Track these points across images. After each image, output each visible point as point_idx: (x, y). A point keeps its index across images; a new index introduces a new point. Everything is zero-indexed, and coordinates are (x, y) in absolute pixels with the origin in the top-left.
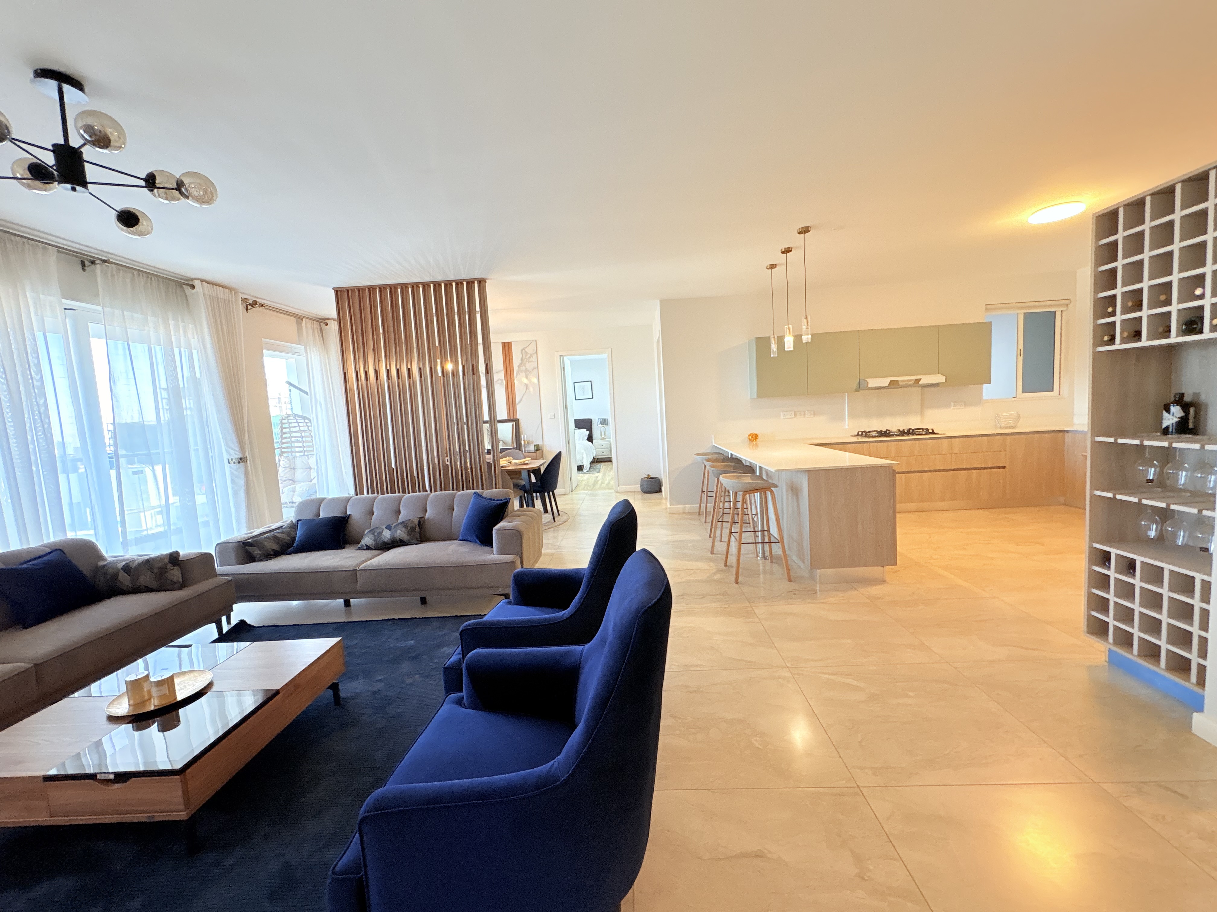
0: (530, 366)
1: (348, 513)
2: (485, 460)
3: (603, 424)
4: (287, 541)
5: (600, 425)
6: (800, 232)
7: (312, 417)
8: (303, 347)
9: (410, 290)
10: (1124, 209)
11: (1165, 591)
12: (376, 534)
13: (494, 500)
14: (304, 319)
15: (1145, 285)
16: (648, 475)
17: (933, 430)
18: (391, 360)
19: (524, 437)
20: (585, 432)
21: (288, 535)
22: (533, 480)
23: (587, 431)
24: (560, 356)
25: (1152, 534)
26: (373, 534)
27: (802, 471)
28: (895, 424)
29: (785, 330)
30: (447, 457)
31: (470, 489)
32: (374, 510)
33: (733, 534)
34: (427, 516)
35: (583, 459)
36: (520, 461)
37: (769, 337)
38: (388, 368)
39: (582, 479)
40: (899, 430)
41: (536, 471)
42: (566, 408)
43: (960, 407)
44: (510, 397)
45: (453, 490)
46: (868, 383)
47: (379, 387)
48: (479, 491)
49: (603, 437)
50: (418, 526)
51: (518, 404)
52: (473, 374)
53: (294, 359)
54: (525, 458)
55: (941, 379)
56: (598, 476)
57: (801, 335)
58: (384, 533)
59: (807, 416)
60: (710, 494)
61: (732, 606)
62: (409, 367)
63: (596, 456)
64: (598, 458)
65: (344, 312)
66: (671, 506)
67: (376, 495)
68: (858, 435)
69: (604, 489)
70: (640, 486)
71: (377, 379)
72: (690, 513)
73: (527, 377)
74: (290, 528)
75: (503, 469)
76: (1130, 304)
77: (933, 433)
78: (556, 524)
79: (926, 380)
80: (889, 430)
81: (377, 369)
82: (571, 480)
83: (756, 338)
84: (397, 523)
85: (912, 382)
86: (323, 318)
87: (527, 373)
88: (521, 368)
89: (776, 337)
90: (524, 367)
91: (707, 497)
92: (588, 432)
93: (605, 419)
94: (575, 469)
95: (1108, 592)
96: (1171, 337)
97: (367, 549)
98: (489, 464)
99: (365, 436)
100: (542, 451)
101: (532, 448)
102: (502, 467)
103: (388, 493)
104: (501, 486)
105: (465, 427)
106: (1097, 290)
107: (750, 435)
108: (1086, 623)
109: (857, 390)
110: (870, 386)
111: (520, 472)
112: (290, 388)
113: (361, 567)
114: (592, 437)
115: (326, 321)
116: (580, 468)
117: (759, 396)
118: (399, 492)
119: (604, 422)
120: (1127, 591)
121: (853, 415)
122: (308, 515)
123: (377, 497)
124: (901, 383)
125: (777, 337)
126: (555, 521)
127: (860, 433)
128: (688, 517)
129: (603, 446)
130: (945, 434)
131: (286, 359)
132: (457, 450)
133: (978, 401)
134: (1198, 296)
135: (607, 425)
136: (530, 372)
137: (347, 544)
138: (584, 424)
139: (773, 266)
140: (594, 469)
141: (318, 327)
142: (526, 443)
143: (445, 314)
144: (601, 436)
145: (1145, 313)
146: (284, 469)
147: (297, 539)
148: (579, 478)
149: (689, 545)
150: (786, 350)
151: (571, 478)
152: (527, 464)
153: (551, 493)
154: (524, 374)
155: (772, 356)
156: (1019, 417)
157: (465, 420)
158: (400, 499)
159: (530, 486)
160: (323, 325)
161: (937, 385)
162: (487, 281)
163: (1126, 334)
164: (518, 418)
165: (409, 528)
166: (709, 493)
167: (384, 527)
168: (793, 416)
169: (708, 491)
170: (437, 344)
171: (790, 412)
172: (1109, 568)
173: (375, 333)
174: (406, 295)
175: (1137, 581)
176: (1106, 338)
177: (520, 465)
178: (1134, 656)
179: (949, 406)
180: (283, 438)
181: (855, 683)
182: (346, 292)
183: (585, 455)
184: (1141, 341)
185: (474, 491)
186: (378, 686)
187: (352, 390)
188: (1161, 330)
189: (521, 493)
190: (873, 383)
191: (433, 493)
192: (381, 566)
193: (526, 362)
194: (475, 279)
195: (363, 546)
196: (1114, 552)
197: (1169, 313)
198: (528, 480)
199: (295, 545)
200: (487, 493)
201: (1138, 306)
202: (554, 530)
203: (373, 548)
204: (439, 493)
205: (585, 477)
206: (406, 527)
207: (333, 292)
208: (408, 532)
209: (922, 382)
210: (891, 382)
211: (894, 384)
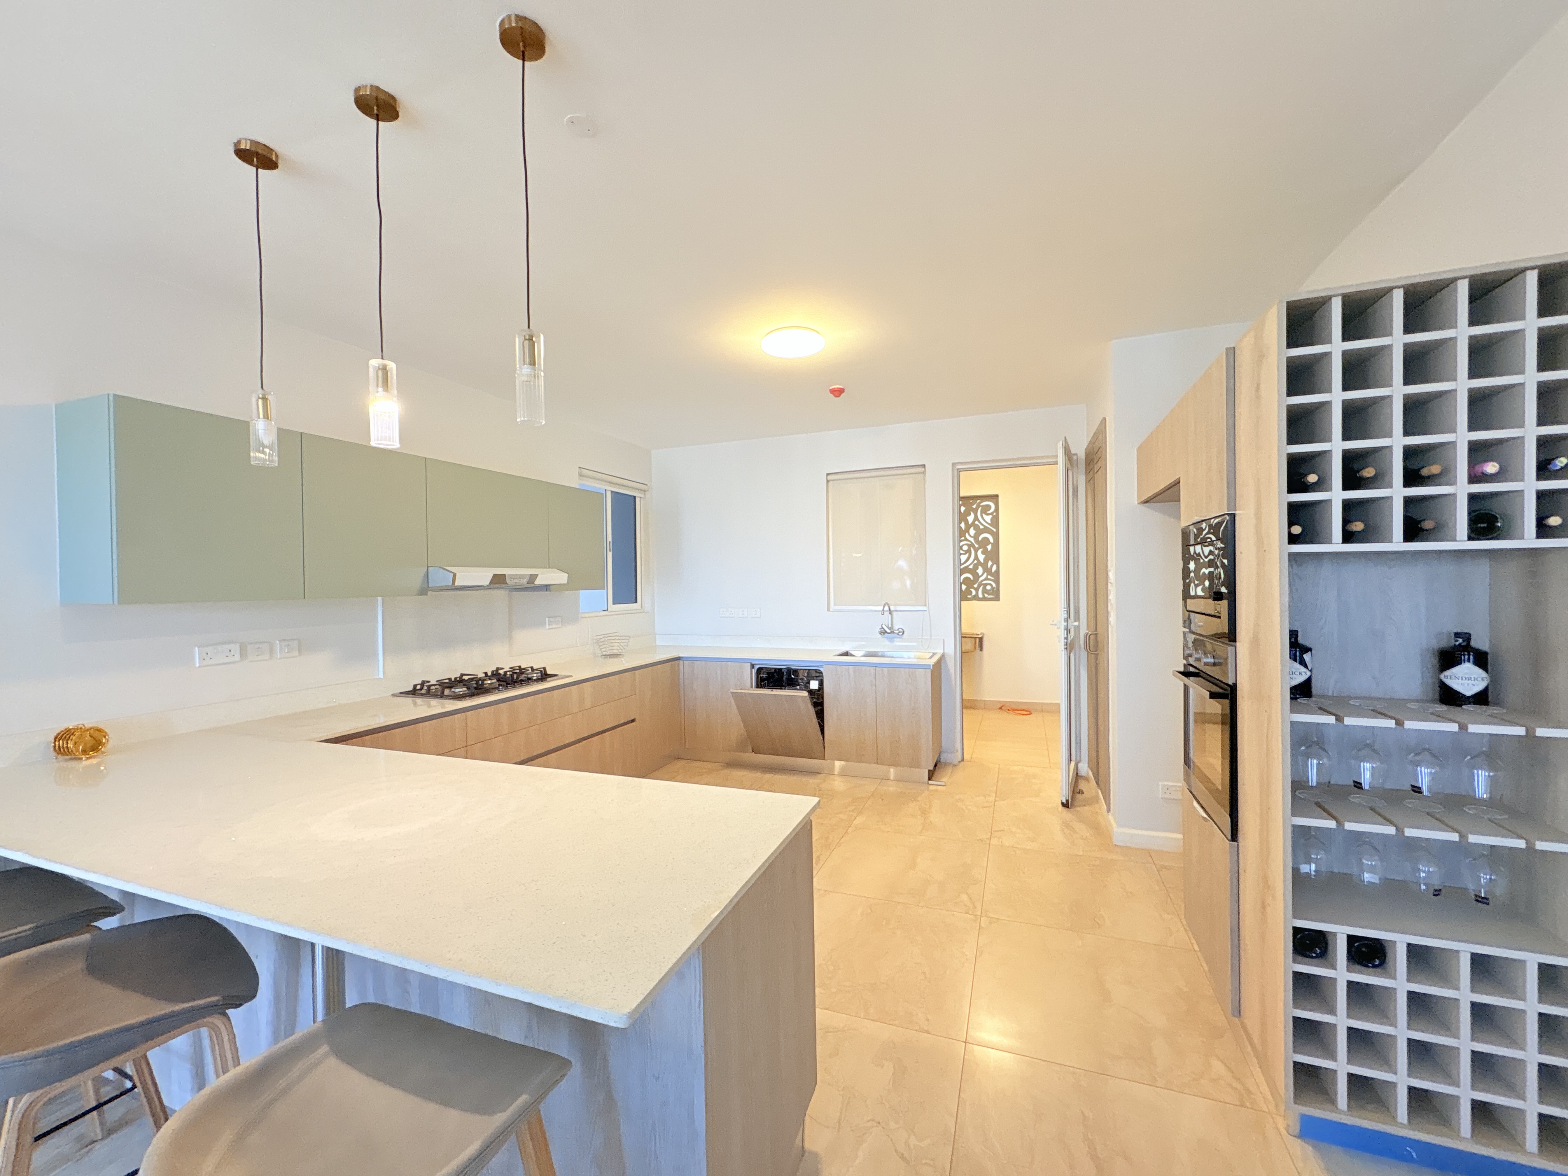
43: (555, 626)
46: (455, 575)
55: (560, 578)
59: (274, 657)
68: (412, 691)
77: (548, 676)
79: (545, 577)
85: (524, 581)
109: (422, 593)
110: (456, 583)
121: (394, 647)
124: (508, 581)
127: (414, 688)
130: (571, 676)
161: (549, 587)
168: (237, 657)
179: (543, 624)
190: (466, 577)
209: (538, 582)
210: (495, 576)
211: (498, 580)
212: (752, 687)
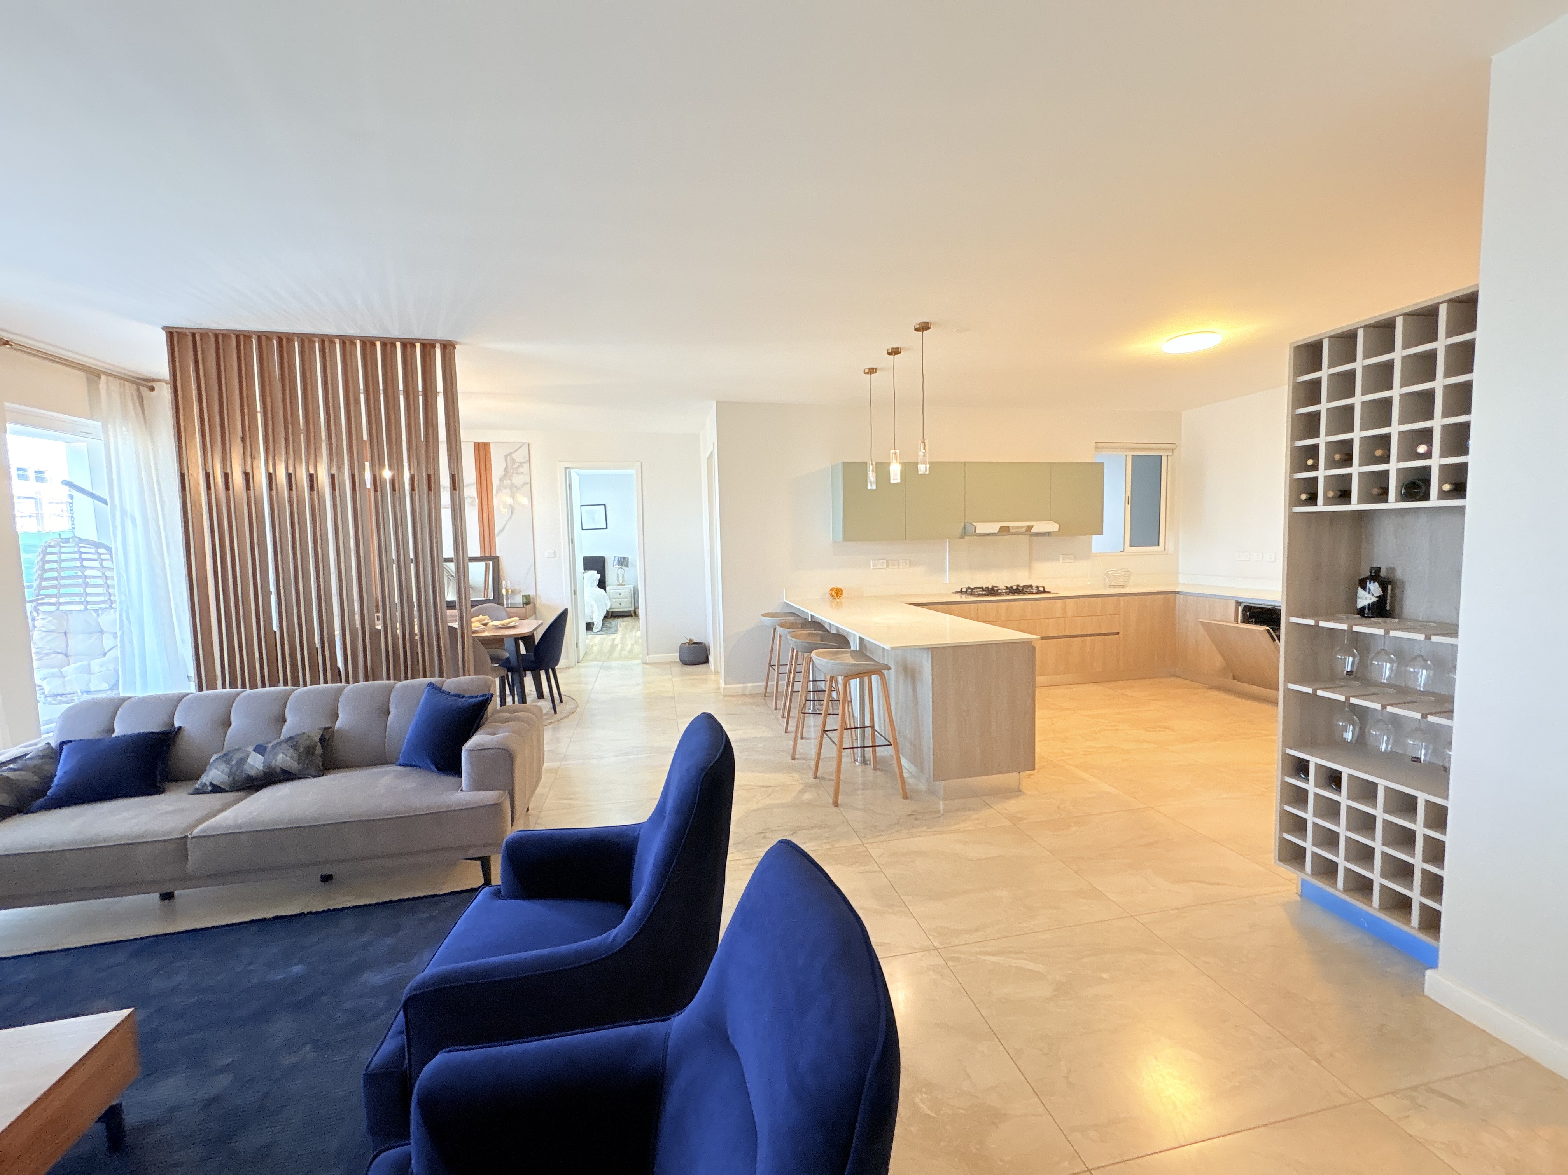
0: (518, 480)
1: (177, 724)
2: (444, 622)
3: (622, 565)
4: (35, 786)
5: (617, 566)
6: (917, 328)
7: (117, 545)
8: (100, 424)
9: (317, 345)
10: (1329, 340)
11: (1379, 812)
12: (234, 763)
13: (463, 697)
14: (103, 377)
15: (1357, 435)
16: (691, 640)
17: (1044, 587)
18: (277, 458)
19: (507, 583)
20: (595, 576)
21: (35, 773)
22: (523, 651)
23: (598, 573)
24: (566, 468)
25: (1349, 736)
26: (228, 762)
27: (922, 649)
28: (1002, 579)
29: (891, 456)
30: (377, 611)
31: (419, 678)
32: (232, 718)
33: (827, 732)
34: (338, 724)
35: (592, 613)
36: (503, 622)
37: (866, 463)
38: (271, 471)
39: (592, 643)
40: (1007, 587)
41: (528, 639)
42: (572, 543)
43: (1069, 561)
44: (486, 524)
45: (388, 678)
46: (975, 528)
47: (253, 502)
48: (435, 680)
49: (621, 582)
50: (319, 745)
51: (498, 535)
52: (430, 489)
53: (85, 444)
54: (510, 617)
55: (1053, 527)
56: (615, 639)
57: (917, 463)
58: (250, 760)
59: (901, 566)
60: (782, 669)
61: (837, 845)
62: (312, 471)
63: (610, 609)
64: (613, 612)
65: (184, 369)
66: (727, 686)
67: (239, 690)
68: (961, 592)
69: (626, 658)
70: (678, 654)
71: (248, 488)
72: (752, 695)
73: (513, 496)
74: (43, 757)
75: (473, 635)
76: (1337, 457)
77: (1044, 592)
78: (558, 716)
79: (1039, 527)
80: (997, 587)
81: (249, 470)
82: (577, 647)
83: (843, 462)
84: (278, 741)
85: (1024, 530)
86: (144, 377)
87: (514, 489)
88: (505, 482)
89: (874, 463)
90: (509, 482)
91: (779, 673)
92: (599, 576)
93: (624, 558)
94: (583, 627)
95: (1305, 809)
96: (1389, 501)
97: (212, 792)
98: (452, 630)
99: (222, 583)
100: (535, 605)
101: (519, 600)
102: (474, 632)
103: (264, 686)
104: (472, 670)
105: (412, 566)
106: (1295, 437)
107: (832, 589)
108: (1277, 848)
109: (962, 537)
110: (977, 532)
111: (503, 640)
112: (70, 493)
113: (197, 831)
114: (605, 582)
115: (150, 384)
116: (589, 626)
117: (846, 539)
118: (286, 684)
119: (623, 562)
120: (1331, 810)
121: (955, 567)
122: (89, 731)
123: (238, 694)
124: (1012, 530)
125: (876, 463)
126: (555, 712)
127: (964, 590)
128: (750, 701)
129: (620, 594)
130: (1058, 593)
131: (68, 443)
132: (397, 601)
133: (1086, 554)
134: (1422, 454)
135: (627, 566)
136: (518, 489)
137: (171, 781)
138: (595, 564)
139: (872, 371)
140: (610, 628)
141: (135, 393)
142: (510, 592)
143: (381, 392)
144: (618, 581)
145: (1356, 470)
146: (44, 634)
147: (56, 780)
148: (587, 641)
149: (760, 745)
150: (892, 481)
151: (577, 644)
152: (513, 627)
153: (550, 670)
154: (508, 490)
155: (869, 487)
156: (1128, 574)
157: (412, 556)
158: (287, 696)
159: (518, 662)
160: (145, 391)
161: (1049, 534)
162: (457, 346)
163: (1331, 494)
164: (497, 555)
165: (301, 749)
166: (781, 667)
167: (250, 749)
168: (885, 566)
169: (779, 665)
170: (365, 437)
171: (882, 561)
172: (1306, 779)
173: (246, 411)
174: (310, 353)
175: (1343, 799)
176: (1304, 497)
177: (502, 628)
178: (1339, 891)
179: (1058, 559)
180: (43, 579)
181: (1031, 966)
182: (190, 337)
183: (595, 609)
184: (1350, 504)
185: (428, 680)
186: (221, 1083)
187: (197, 505)
188: (1376, 491)
189: (503, 672)
190: (982, 528)
191: (351, 685)
192: (240, 826)
193: (513, 473)
194: (437, 341)
195: (204, 785)
196: (1314, 761)
197: (1387, 473)
198: (514, 652)
199: (49, 793)
200: (450, 684)
201: (1347, 460)
202: (554, 728)
203: (228, 789)
204: (362, 684)
205: (596, 640)
206: (295, 747)
207: (163, 336)
208: (300, 756)
209: (1034, 530)
210: (1002, 527)
211: (1004, 530)
212: (1236, 621)
